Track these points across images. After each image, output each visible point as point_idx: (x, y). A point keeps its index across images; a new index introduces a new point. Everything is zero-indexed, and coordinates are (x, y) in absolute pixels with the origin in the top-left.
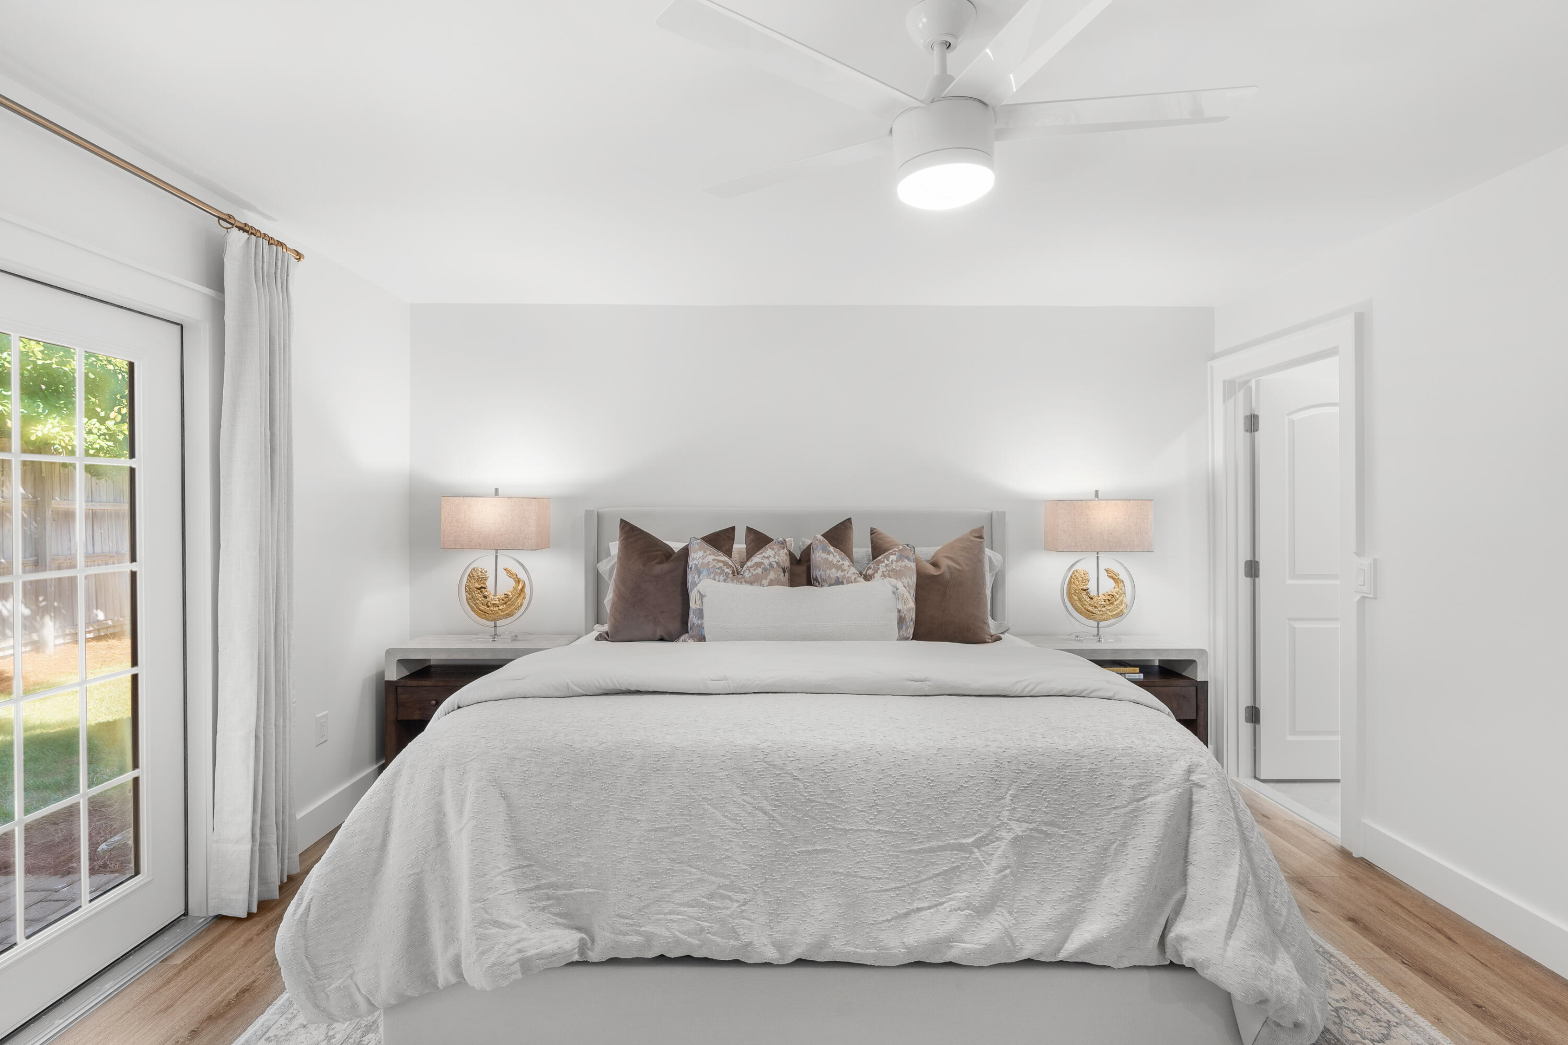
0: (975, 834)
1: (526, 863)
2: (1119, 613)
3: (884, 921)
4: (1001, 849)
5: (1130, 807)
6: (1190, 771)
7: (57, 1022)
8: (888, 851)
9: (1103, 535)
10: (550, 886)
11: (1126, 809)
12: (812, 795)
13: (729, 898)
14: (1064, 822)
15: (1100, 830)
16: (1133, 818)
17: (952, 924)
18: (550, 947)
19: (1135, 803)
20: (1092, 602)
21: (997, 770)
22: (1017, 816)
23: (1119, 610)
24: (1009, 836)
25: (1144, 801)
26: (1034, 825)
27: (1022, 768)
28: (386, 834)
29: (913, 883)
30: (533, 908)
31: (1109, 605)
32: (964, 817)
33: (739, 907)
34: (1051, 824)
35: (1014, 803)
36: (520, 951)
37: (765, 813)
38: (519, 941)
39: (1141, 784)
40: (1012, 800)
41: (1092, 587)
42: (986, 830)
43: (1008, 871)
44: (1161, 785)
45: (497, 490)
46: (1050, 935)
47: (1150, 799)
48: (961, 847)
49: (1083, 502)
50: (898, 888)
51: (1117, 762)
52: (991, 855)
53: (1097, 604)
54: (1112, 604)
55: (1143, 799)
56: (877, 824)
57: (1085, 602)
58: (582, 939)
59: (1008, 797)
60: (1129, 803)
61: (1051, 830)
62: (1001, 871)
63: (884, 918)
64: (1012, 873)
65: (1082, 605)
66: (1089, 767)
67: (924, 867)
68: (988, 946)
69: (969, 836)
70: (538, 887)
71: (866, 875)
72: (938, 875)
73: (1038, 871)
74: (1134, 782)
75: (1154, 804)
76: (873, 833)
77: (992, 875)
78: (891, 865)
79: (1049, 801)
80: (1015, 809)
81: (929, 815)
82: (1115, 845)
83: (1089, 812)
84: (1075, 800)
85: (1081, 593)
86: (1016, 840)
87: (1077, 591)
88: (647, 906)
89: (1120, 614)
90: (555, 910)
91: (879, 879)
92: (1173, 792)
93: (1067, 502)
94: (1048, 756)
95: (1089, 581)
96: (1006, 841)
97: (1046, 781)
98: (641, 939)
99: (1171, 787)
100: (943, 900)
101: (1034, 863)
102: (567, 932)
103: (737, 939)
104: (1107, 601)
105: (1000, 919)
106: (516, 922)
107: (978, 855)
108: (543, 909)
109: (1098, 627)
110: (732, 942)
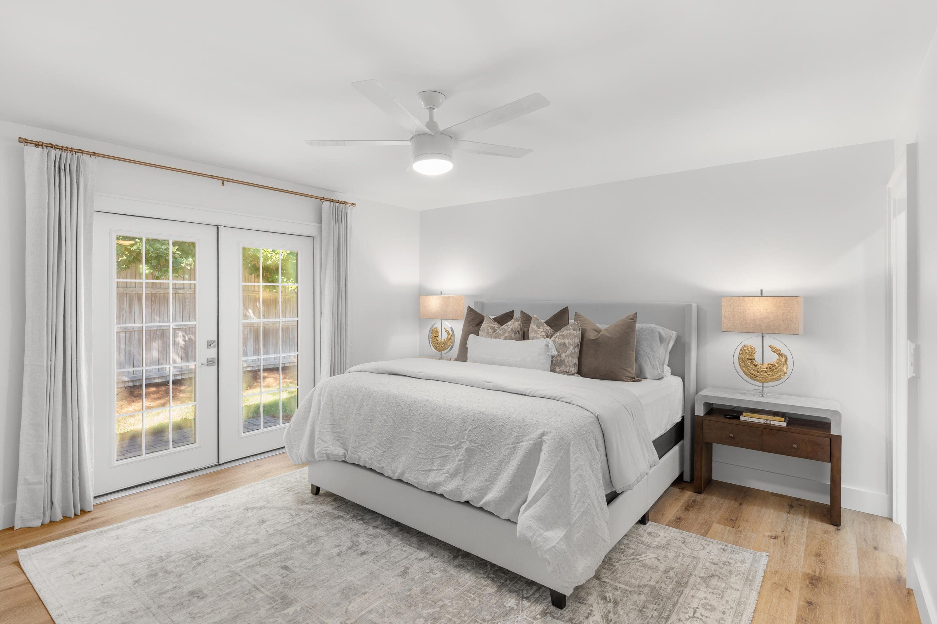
0: (454, 443)
1: (334, 423)
2: (777, 378)
3: (420, 471)
4: (462, 452)
5: (513, 445)
6: (543, 434)
7: (268, 455)
8: (426, 443)
9: (755, 321)
10: (340, 433)
11: (511, 446)
12: (406, 416)
13: (379, 448)
14: (488, 447)
15: (501, 453)
16: (514, 449)
17: (442, 478)
18: (335, 452)
19: (516, 444)
20: (755, 368)
21: (466, 418)
22: (470, 439)
23: (778, 375)
24: (465, 447)
25: (519, 444)
26: (476, 445)
27: (475, 419)
28: (310, 407)
29: (433, 459)
30: (335, 439)
31: (770, 371)
32: (451, 435)
33: (382, 453)
34: (483, 446)
35: (470, 433)
36: (326, 450)
37: (393, 420)
38: (327, 447)
39: (520, 436)
40: (469, 432)
41: (758, 357)
42: (458, 443)
43: (463, 462)
44: (528, 438)
45: (441, 292)
46: (475, 494)
47: (522, 444)
48: (449, 448)
49: (741, 298)
50: (427, 459)
51: (514, 424)
52: (459, 454)
53: (760, 370)
54: (772, 371)
55: (519, 443)
56: (423, 431)
57: (750, 368)
58: (345, 453)
59: (468, 430)
60: (513, 443)
61: (483, 449)
62: (460, 461)
63: (421, 469)
64: (464, 463)
65: (747, 370)
66: (501, 423)
67: (437, 453)
68: (451, 490)
69: (451, 444)
70: (336, 432)
71: (418, 451)
72: (441, 457)
73: (476, 466)
74: (518, 434)
75: (523, 446)
76: (422, 435)
77: (457, 462)
78: (427, 449)
79: (483, 436)
80: (469, 436)
81: (440, 432)
82: (505, 462)
83: (498, 444)
84: (493, 437)
85: (746, 362)
86: (467, 449)
87: (744, 360)
88: (360, 446)
89: (779, 379)
90: (341, 441)
91: (422, 453)
92: (531, 442)
93: (728, 298)
94: (487, 416)
95: (754, 354)
96: (464, 449)
97: (483, 426)
98: (357, 457)
99: (531, 439)
100: (442, 468)
101: (475, 462)
102: (342, 449)
103: (380, 464)
104: (768, 368)
105: (458, 481)
106: (329, 442)
107: (454, 452)
108: (337, 440)
109: (763, 386)
110: (379, 465)
